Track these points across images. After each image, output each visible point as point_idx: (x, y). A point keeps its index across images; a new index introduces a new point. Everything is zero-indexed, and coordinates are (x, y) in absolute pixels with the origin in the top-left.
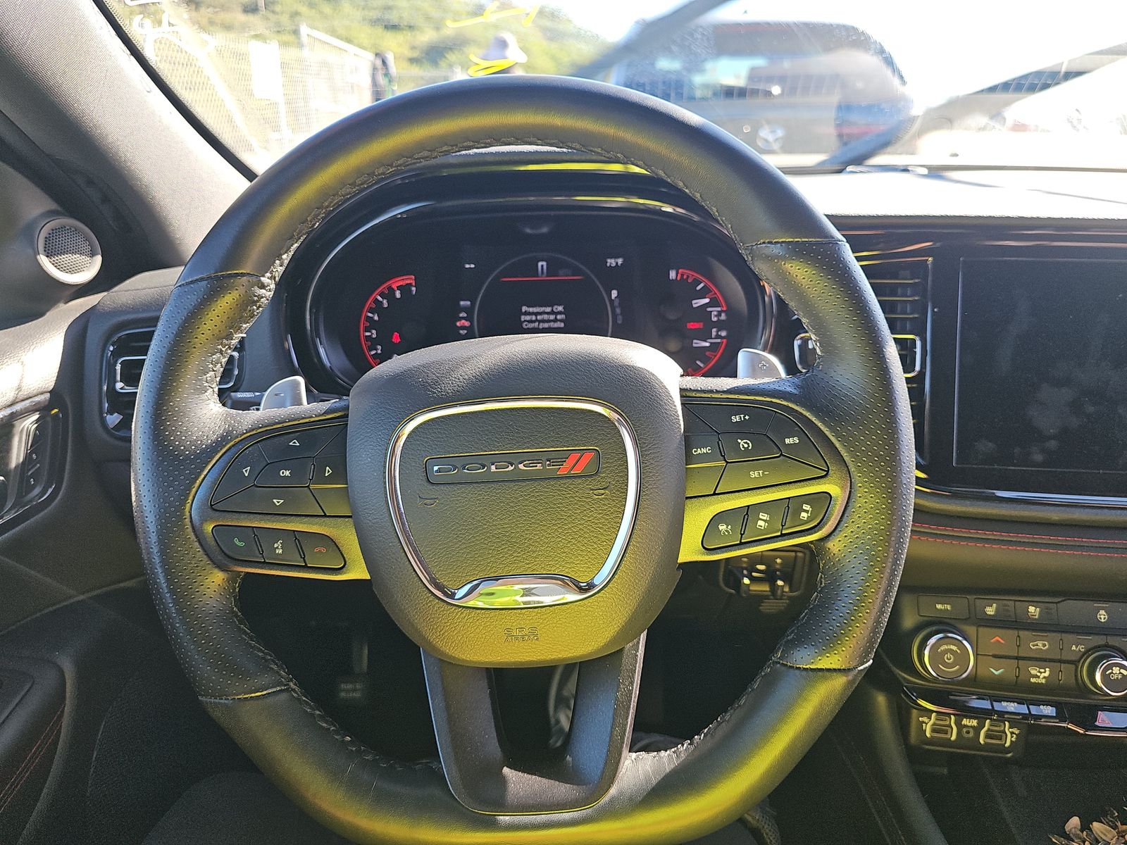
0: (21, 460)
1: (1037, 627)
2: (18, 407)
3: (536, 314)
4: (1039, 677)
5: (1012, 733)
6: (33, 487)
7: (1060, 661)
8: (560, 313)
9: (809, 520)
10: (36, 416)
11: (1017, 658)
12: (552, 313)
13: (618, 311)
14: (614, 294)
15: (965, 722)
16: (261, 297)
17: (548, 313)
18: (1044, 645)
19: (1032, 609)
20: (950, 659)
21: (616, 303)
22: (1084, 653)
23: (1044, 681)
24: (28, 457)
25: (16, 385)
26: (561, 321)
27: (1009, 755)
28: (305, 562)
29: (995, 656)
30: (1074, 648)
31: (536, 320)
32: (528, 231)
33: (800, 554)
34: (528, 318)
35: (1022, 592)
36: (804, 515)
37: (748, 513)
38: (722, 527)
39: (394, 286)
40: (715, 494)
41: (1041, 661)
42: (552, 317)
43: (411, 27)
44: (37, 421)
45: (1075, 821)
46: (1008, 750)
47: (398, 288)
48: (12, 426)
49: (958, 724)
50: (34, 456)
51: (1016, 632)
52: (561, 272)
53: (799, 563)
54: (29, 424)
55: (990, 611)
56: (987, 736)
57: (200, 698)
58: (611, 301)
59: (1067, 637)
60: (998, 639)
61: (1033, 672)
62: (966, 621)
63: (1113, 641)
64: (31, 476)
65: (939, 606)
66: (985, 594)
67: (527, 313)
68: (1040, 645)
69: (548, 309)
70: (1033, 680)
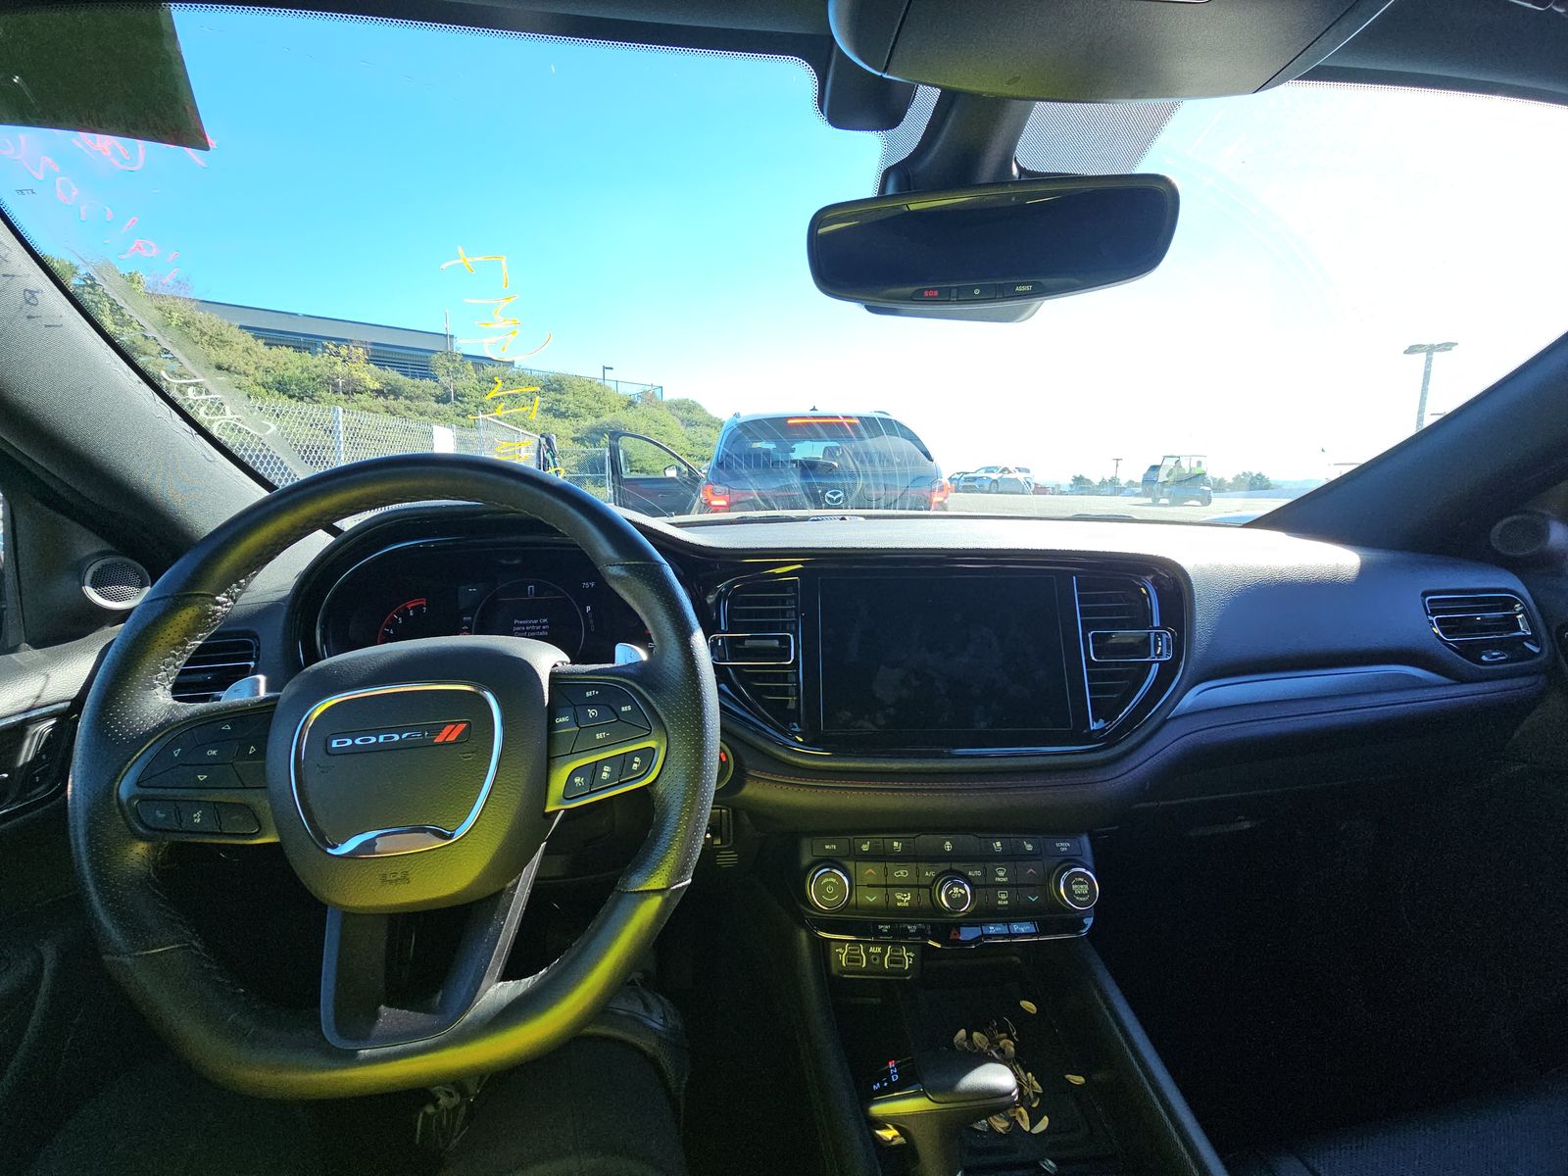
0: (29, 759)
1: (900, 858)
2: (34, 714)
3: (525, 625)
4: (903, 901)
5: (909, 957)
6: (39, 784)
7: (918, 886)
8: (545, 624)
9: (639, 769)
10: (53, 722)
11: (886, 886)
12: (538, 624)
13: (591, 622)
14: (588, 608)
15: (872, 950)
16: (216, 612)
17: (535, 625)
18: (905, 873)
19: (896, 844)
20: (830, 890)
21: (590, 616)
22: (936, 878)
23: (907, 904)
24: (37, 756)
25: (36, 693)
26: (546, 630)
27: (908, 978)
28: (220, 828)
29: (868, 886)
30: (927, 874)
31: (526, 630)
32: (504, 562)
33: (723, 811)
34: (519, 628)
35: (889, 831)
36: (635, 766)
37: (596, 767)
38: (577, 780)
39: (409, 607)
40: (571, 753)
41: (903, 886)
42: (539, 628)
43: (576, 416)
44: (53, 726)
45: (962, 1033)
46: (906, 973)
47: (412, 608)
48: (27, 730)
49: (866, 951)
50: (44, 757)
51: (883, 864)
52: (546, 593)
53: (724, 817)
54: (45, 727)
55: (865, 848)
56: (891, 961)
57: (104, 957)
58: (585, 615)
59: (922, 866)
60: (870, 872)
61: (899, 897)
62: (847, 857)
63: (956, 866)
64: (38, 774)
65: (827, 847)
66: (860, 834)
67: (518, 625)
68: (902, 873)
69: (536, 622)
70: (899, 904)
